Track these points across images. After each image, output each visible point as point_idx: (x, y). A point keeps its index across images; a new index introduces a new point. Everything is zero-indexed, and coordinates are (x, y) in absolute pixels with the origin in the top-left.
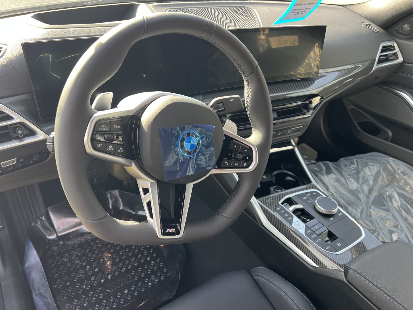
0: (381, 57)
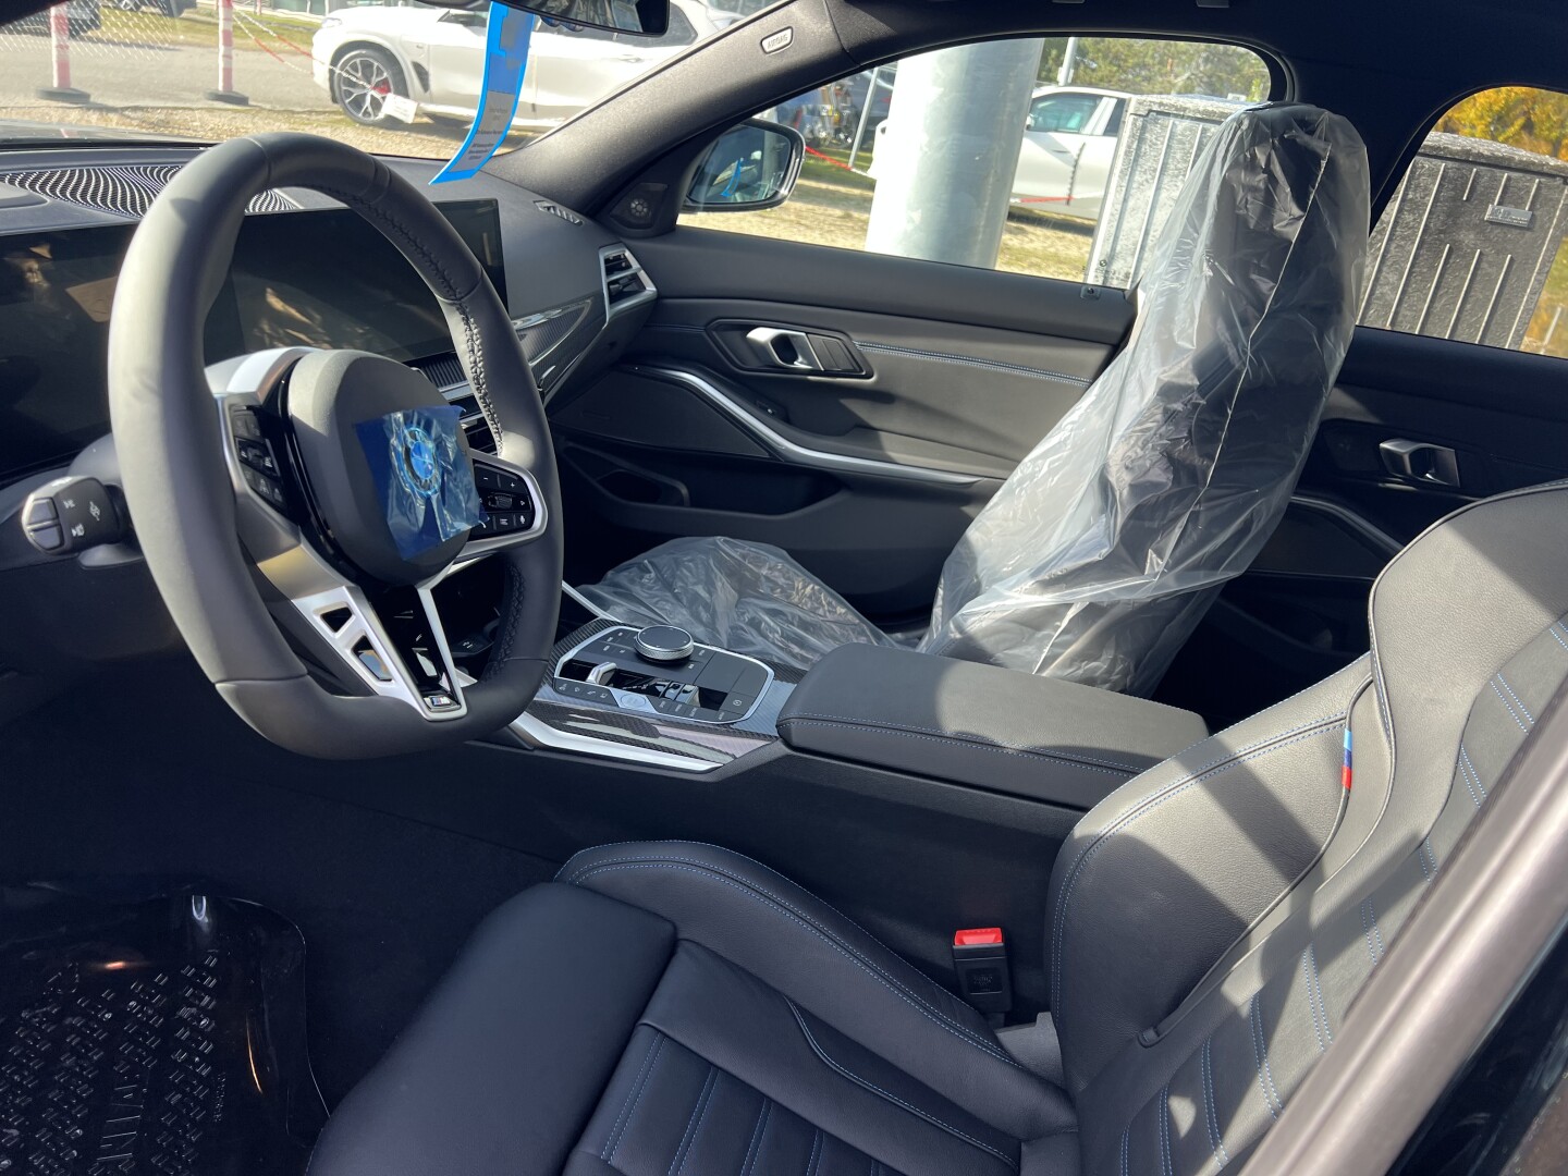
0: (611, 287)
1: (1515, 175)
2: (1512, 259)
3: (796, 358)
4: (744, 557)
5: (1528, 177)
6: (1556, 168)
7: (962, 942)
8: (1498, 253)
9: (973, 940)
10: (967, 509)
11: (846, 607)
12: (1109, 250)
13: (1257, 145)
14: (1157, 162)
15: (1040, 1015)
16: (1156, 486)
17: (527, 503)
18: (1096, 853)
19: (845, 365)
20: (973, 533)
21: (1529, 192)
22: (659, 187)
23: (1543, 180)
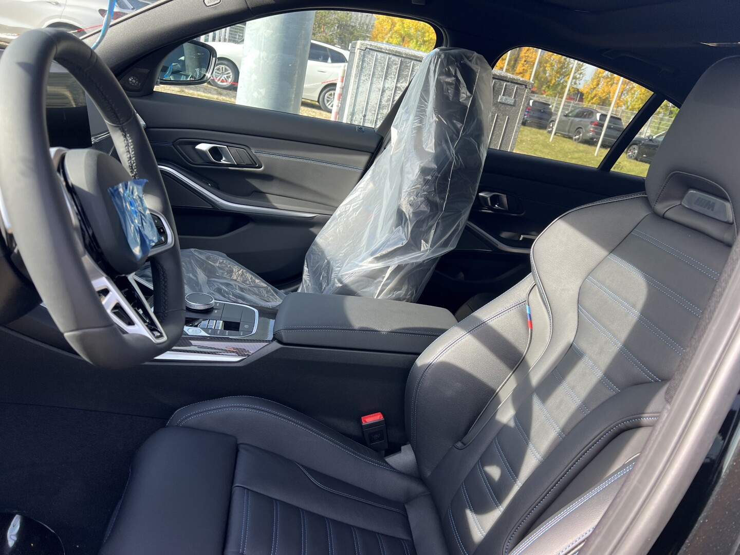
1: (508, 84)
2: (508, 118)
3: (222, 158)
4: (207, 258)
5: (513, 85)
6: (522, 81)
7: (366, 422)
8: (503, 115)
9: (370, 420)
10: (313, 230)
11: (260, 279)
12: (352, 110)
13: (450, 65)
14: (370, 71)
15: (402, 447)
16: (423, 212)
17: (164, 230)
18: (429, 371)
19: (248, 161)
20: (319, 240)
21: (513, 91)
22: (147, 71)
23: (518, 86)
